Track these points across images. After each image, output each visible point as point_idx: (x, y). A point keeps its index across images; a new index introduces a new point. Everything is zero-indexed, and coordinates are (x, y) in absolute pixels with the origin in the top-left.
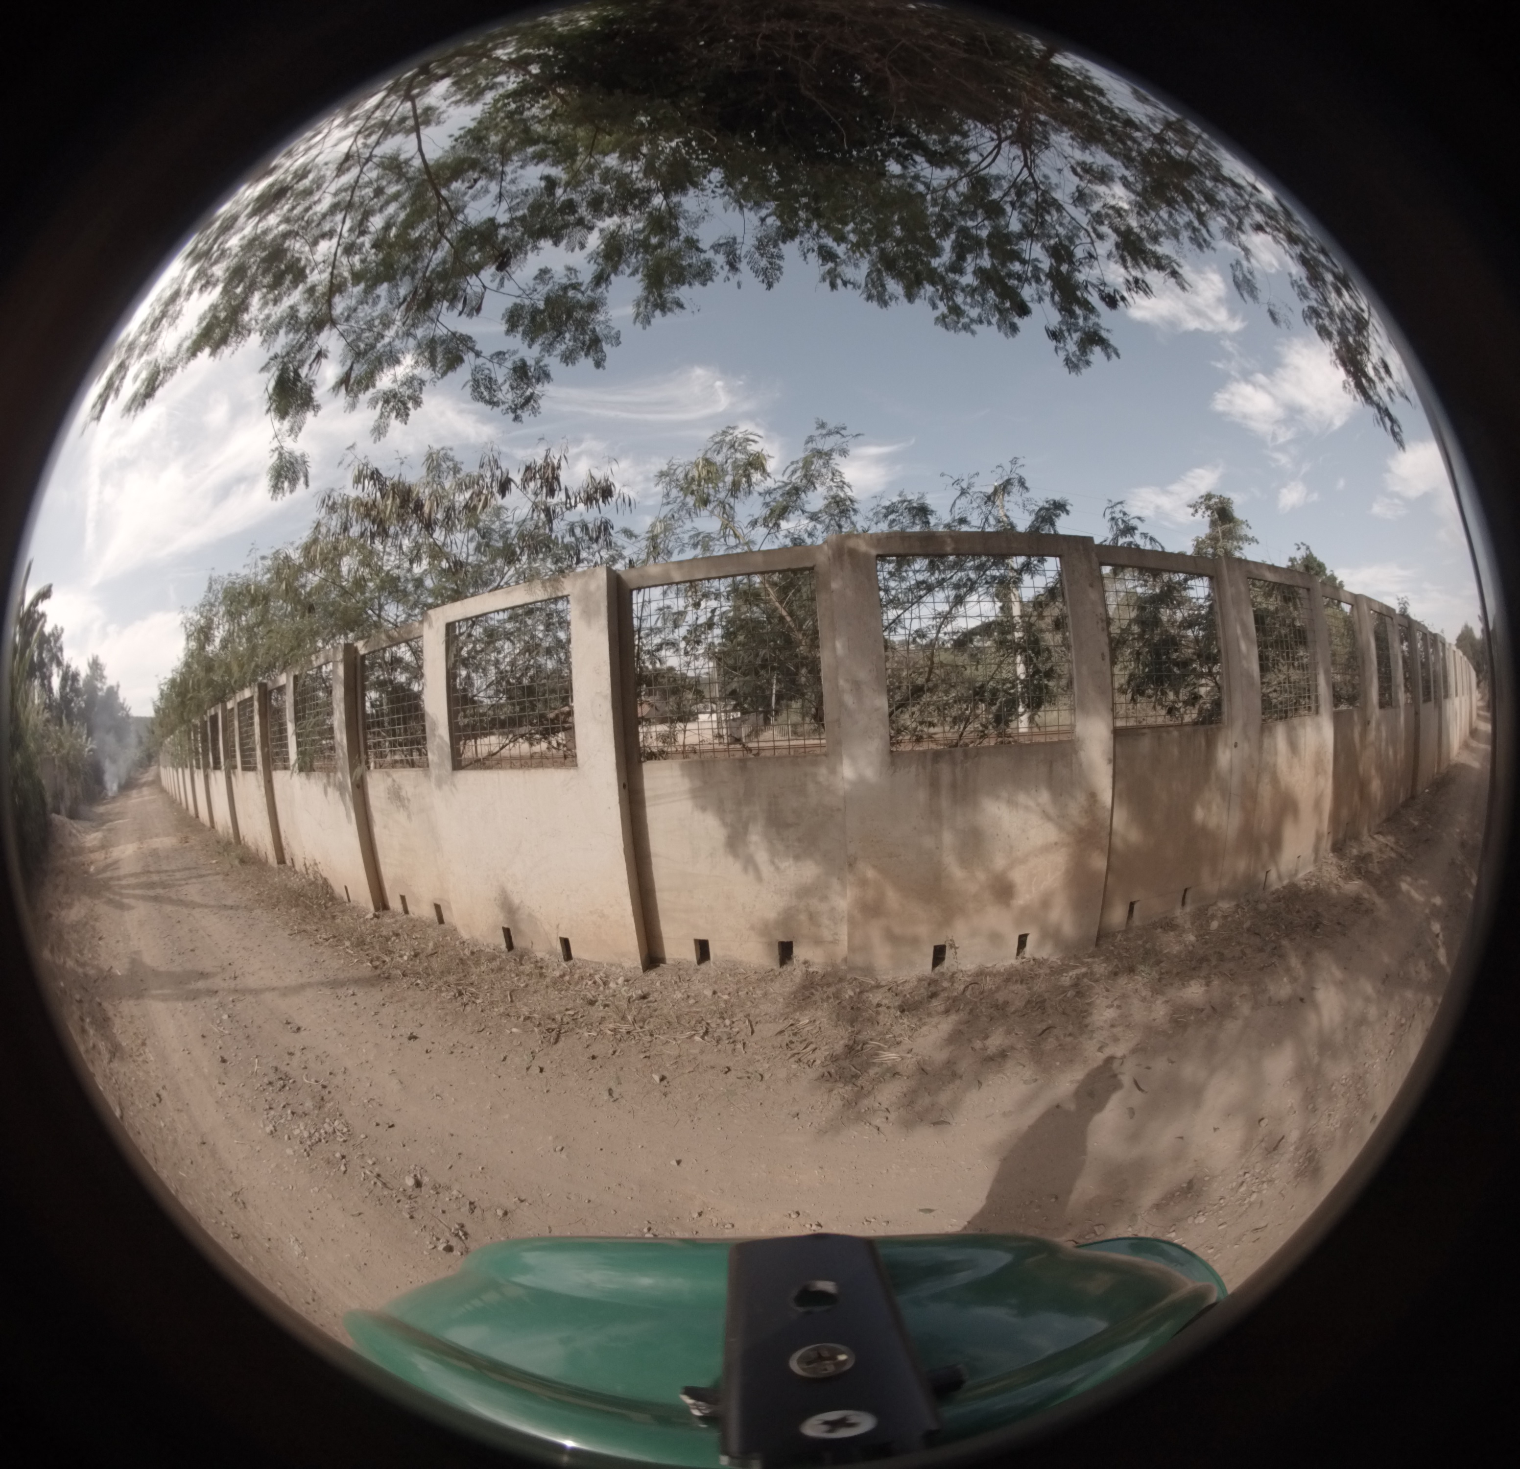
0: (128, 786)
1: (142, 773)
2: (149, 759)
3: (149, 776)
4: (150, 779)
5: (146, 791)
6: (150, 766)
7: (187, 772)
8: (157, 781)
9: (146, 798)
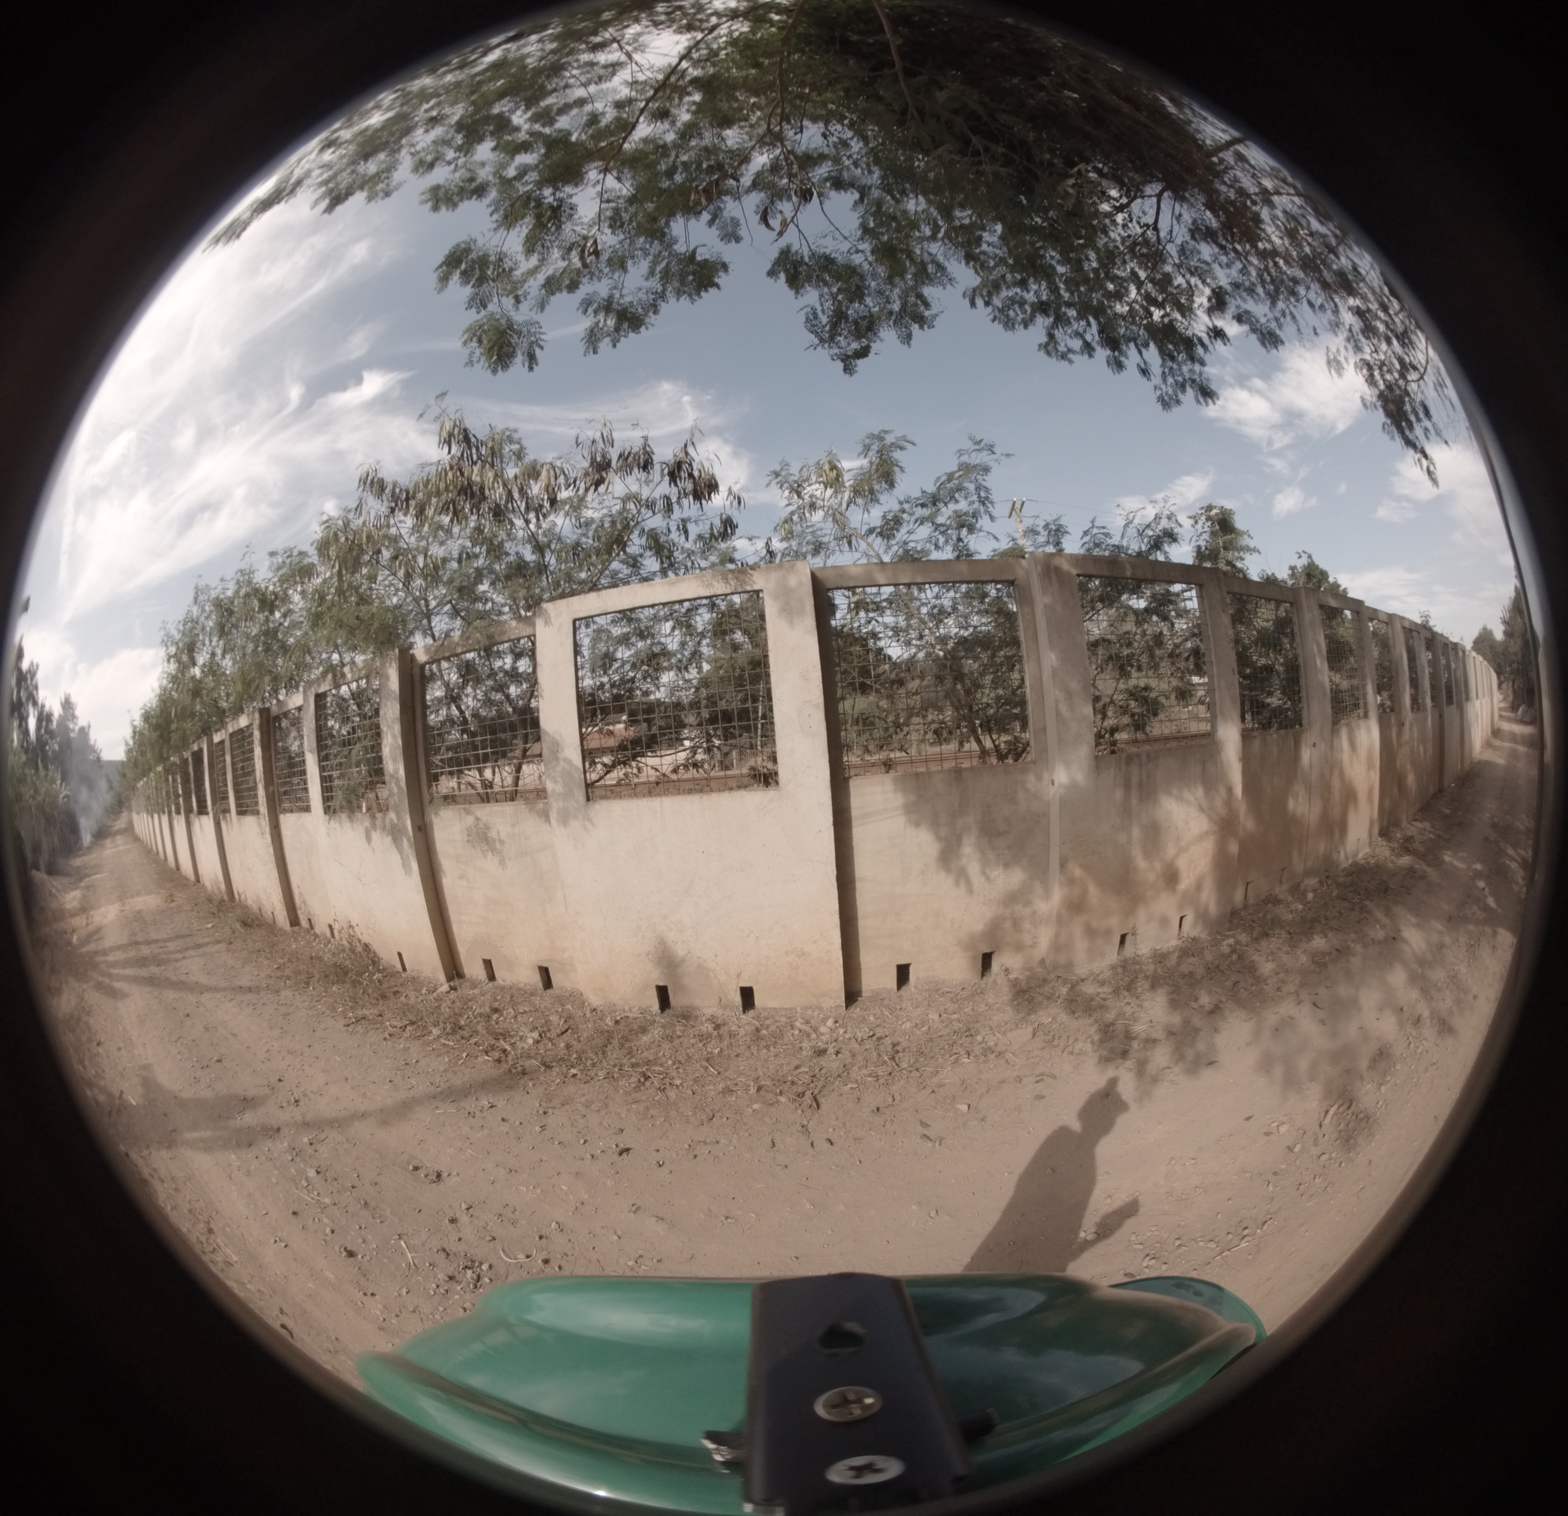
0: (101, 834)
1: (114, 820)
2: (120, 804)
3: (121, 824)
4: (123, 826)
5: (119, 839)
6: (121, 812)
7: (165, 818)
8: (129, 829)
9: (121, 848)
